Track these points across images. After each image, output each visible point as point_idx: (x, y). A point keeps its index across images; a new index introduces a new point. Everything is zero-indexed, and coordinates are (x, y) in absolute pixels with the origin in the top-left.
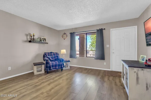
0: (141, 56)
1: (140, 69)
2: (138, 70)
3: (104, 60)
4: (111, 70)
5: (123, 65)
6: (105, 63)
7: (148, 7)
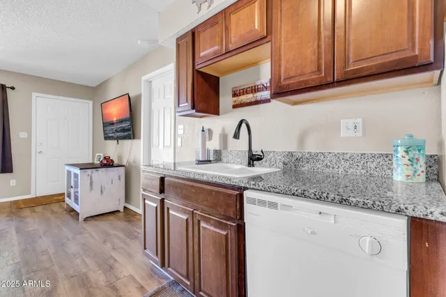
0: (98, 154)
1: (94, 170)
2: (92, 172)
3: (12, 172)
4: (34, 196)
5: (69, 173)
6: (13, 183)
7: (102, 83)
